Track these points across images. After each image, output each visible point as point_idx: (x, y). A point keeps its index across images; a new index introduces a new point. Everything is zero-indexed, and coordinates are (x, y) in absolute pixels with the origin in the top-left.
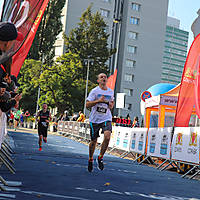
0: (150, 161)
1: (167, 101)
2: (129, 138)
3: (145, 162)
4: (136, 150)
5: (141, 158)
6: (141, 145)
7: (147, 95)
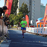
1: (41, 21)
2: (34, 30)
3: (37, 35)
6: (36, 31)
7: (37, 20)
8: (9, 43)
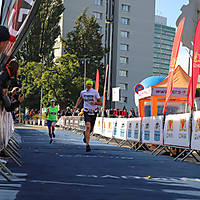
0: (145, 147)
1: (158, 92)
2: (125, 128)
3: (141, 149)
4: (132, 138)
5: (137, 146)
6: (136, 134)
8: (19, 185)
